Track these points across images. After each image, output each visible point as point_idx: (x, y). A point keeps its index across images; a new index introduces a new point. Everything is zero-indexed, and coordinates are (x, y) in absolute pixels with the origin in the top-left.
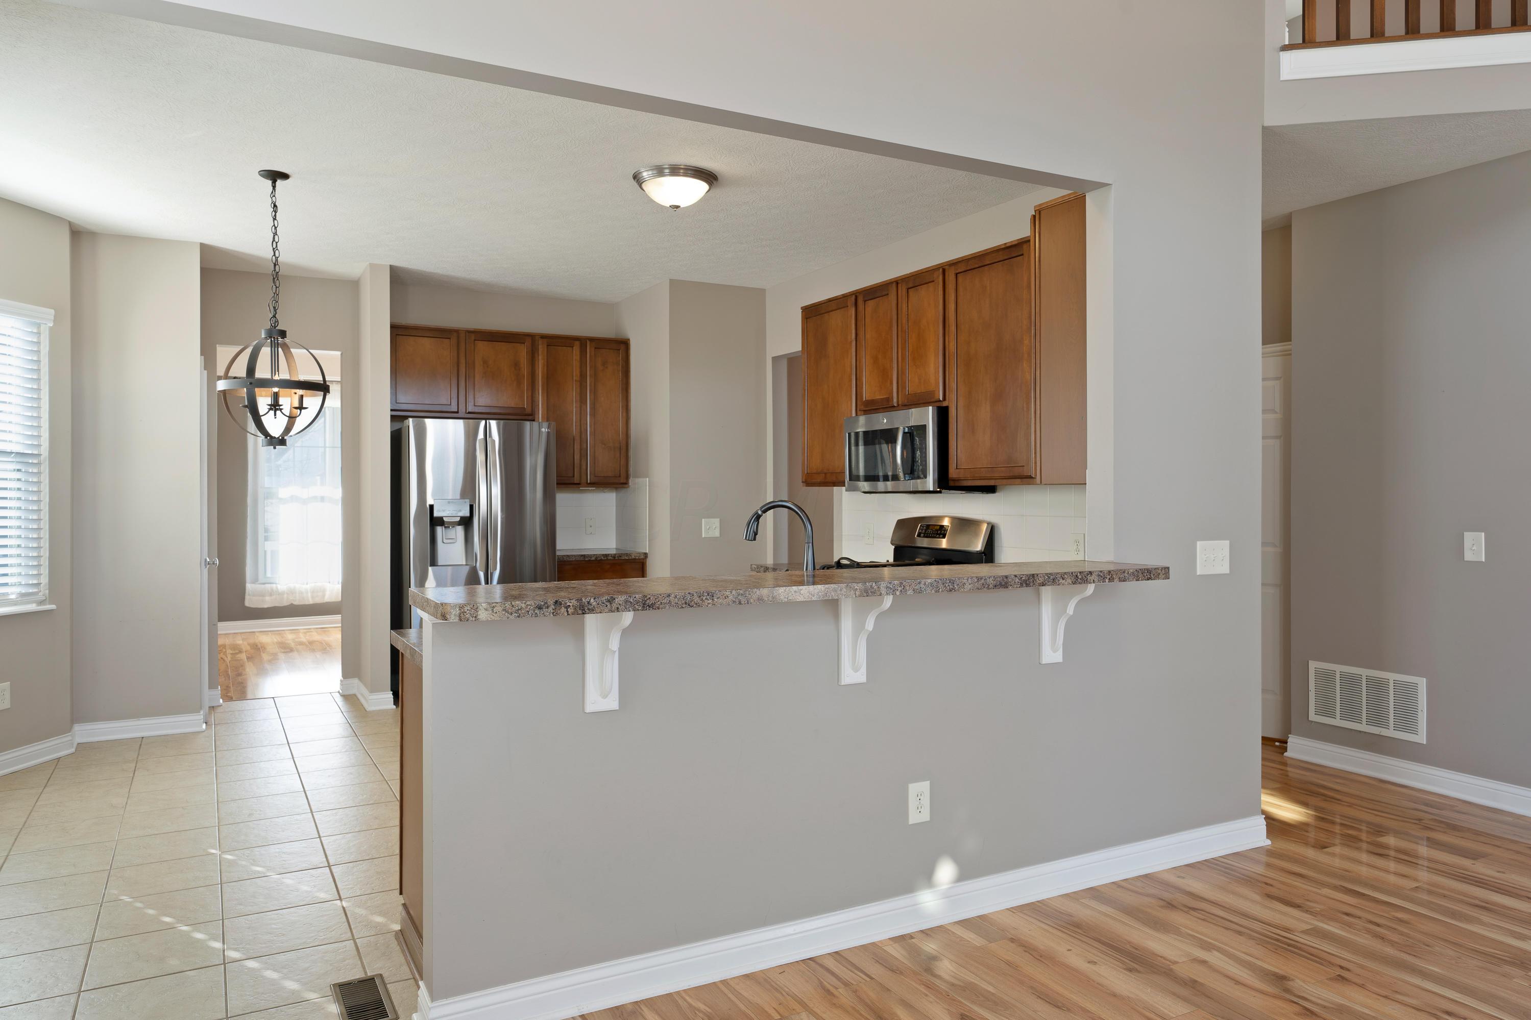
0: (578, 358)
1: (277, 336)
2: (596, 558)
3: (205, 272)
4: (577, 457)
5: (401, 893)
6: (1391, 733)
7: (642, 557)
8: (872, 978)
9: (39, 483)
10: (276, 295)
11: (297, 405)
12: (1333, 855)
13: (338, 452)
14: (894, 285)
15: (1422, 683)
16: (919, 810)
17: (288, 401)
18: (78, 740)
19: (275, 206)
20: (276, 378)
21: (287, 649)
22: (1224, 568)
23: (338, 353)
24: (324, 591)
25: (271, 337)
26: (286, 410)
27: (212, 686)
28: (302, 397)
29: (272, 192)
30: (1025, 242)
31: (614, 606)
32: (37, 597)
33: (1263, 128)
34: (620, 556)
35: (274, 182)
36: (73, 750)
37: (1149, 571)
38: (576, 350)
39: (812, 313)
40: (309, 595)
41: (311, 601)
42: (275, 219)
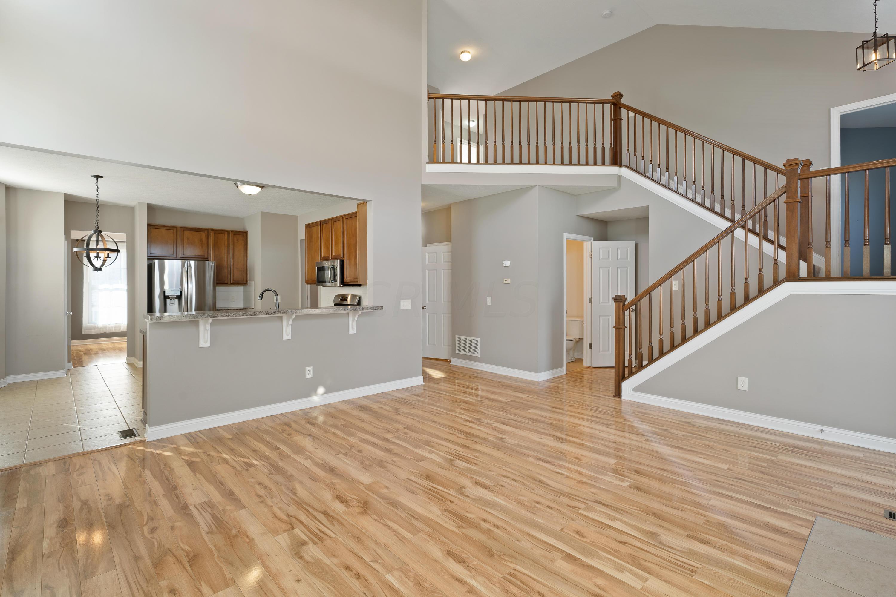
0: (227, 238)
1: (98, 232)
3: (66, 202)
4: (227, 274)
5: (143, 408)
6: (473, 354)
8: (288, 417)
10: (98, 213)
11: (106, 256)
12: (441, 385)
13: (126, 270)
14: (330, 220)
15: (479, 339)
16: (309, 374)
17: (102, 255)
18: (8, 382)
19: (98, 187)
20: (98, 247)
21: (103, 350)
22: (410, 307)
23: (126, 234)
24: (120, 327)
25: (96, 233)
26: (102, 258)
27: (69, 361)
28: (108, 254)
29: (96, 183)
30: (356, 213)
31: (204, 317)
33: (422, 185)
35: (97, 179)
36: (7, 385)
37: (376, 307)
38: (226, 235)
39: (309, 227)
40: (113, 328)
42: (97, 192)
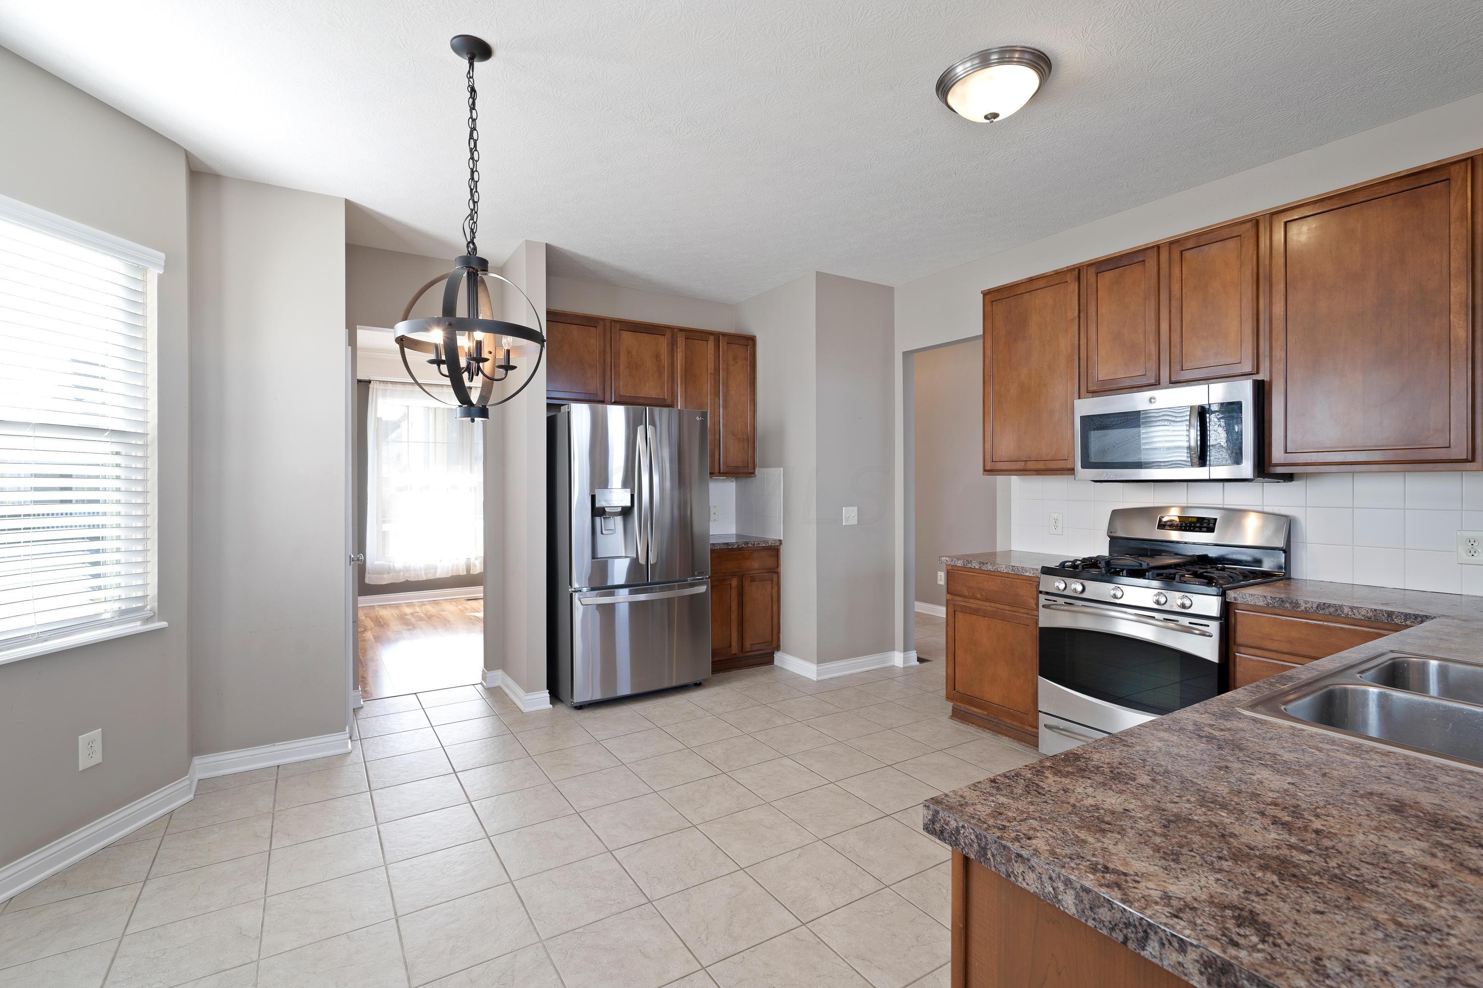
0: (713, 352)
1: (477, 266)
2: (738, 546)
4: (711, 447)
7: (778, 544)
9: (145, 469)
10: (474, 212)
11: (502, 362)
18: (199, 778)
19: (473, 90)
24: (436, 568)
29: (469, 72)
32: (144, 613)
34: (759, 544)
36: (191, 796)
38: (711, 344)
40: (423, 572)
41: (423, 577)
42: (472, 108)
